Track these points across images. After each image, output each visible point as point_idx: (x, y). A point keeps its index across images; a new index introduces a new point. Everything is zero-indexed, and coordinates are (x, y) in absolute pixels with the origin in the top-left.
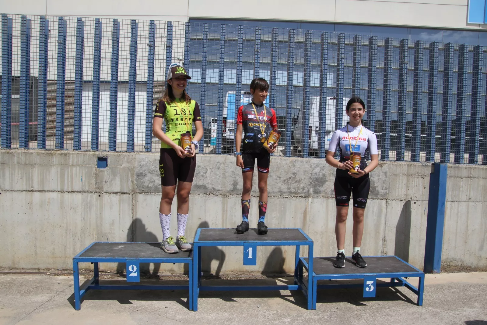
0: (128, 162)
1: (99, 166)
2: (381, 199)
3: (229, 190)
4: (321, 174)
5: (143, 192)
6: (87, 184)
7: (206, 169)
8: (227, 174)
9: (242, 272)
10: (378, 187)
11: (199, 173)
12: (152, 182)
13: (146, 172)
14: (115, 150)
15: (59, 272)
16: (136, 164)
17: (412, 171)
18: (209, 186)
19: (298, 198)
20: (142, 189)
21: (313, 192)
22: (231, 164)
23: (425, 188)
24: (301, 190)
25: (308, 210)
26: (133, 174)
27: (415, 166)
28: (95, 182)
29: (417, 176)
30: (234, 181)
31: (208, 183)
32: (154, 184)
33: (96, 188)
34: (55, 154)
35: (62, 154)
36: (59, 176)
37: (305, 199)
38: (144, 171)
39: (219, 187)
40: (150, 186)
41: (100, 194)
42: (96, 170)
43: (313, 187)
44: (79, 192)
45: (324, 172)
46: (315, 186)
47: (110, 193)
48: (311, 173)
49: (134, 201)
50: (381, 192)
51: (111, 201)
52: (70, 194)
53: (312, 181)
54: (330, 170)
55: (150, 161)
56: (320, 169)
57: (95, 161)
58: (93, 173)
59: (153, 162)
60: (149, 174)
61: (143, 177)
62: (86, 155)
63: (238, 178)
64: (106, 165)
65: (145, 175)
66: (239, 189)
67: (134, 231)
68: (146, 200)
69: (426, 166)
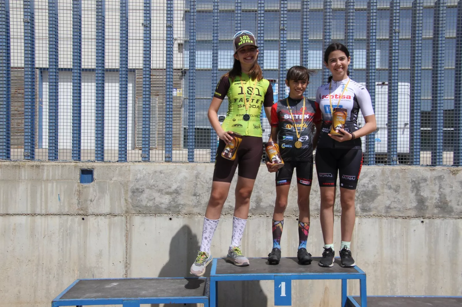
0: (120, 175)
1: (82, 181)
2: (456, 218)
4: (370, 186)
5: (140, 213)
6: (66, 204)
10: (451, 201)
12: (151, 200)
13: (144, 187)
14: (102, 160)
16: (131, 178)
20: (138, 209)
21: (361, 209)
26: (127, 190)
28: (77, 202)
32: (154, 203)
33: (78, 209)
34: (24, 166)
35: (33, 166)
36: (29, 194)
40: (148, 205)
41: (83, 217)
42: (78, 186)
43: (360, 203)
44: (56, 215)
45: (374, 183)
46: (363, 201)
47: (97, 215)
49: (128, 225)
50: (457, 209)
51: (98, 225)
52: (43, 218)
53: (359, 195)
54: (383, 181)
55: (148, 173)
56: (369, 179)
57: (77, 174)
58: (74, 190)
59: (152, 175)
60: (148, 190)
61: (140, 194)
62: (65, 167)
63: (261, 192)
64: (92, 180)
65: (142, 192)
66: (264, 207)
67: (129, 264)
68: (144, 223)
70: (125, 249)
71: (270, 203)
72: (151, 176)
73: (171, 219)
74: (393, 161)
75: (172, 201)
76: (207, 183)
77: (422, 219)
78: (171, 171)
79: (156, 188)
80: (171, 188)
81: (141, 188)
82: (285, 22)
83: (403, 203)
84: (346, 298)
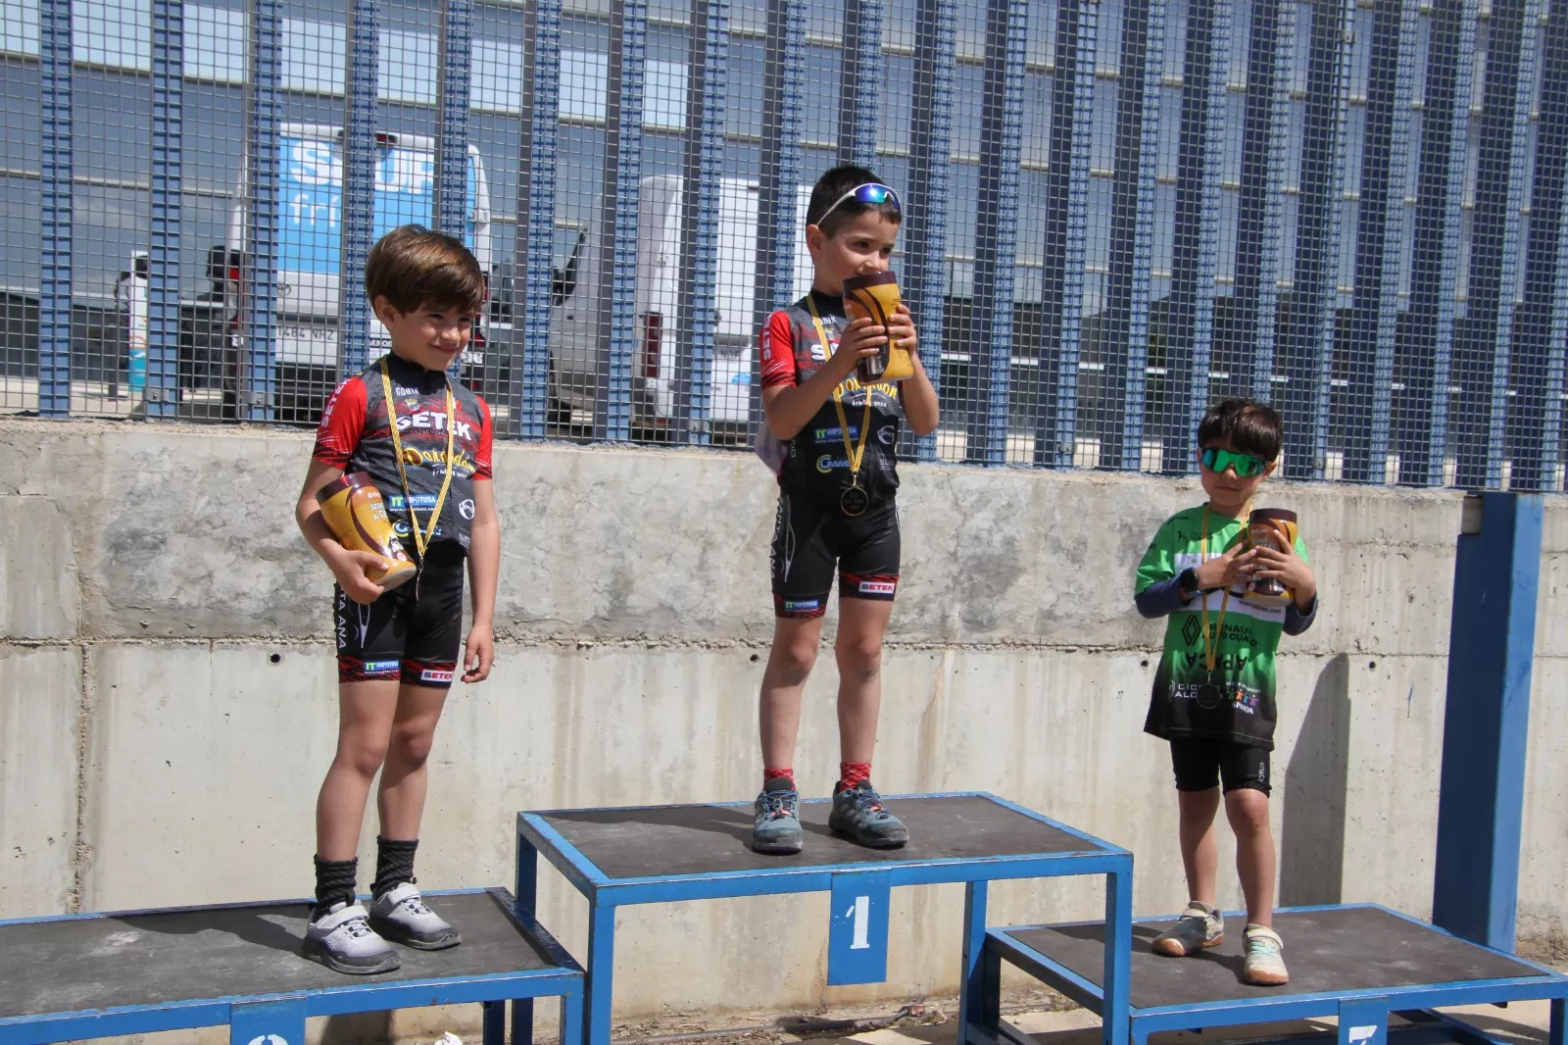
0: (56, 472)
3: (588, 616)
4: (997, 538)
5: (143, 633)
8: (581, 539)
9: (646, 1016)
12: (195, 582)
13: (167, 526)
16: (108, 487)
17: (1366, 522)
19: (900, 650)
20: (136, 617)
21: (966, 621)
22: (600, 490)
23: (1411, 599)
24: (915, 615)
25: (939, 705)
26: (90, 539)
27: (1376, 501)
29: (1380, 548)
30: (614, 571)
32: (208, 593)
37: (927, 655)
39: (541, 605)
40: (183, 600)
43: (963, 601)
45: (1009, 530)
46: (972, 594)
48: (957, 536)
49: (90, 684)
53: (961, 572)
54: (1036, 521)
55: (185, 469)
56: (993, 516)
59: (200, 477)
60: (182, 539)
61: (145, 554)
63: (632, 556)
65: (158, 545)
66: (639, 611)
67: (91, 848)
68: (161, 675)
69: (1419, 503)
70: (75, 785)
71: (662, 596)
72: (195, 482)
73: (275, 659)
74: (1061, 454)
75: (283, 587)
77: (1143, 656)
78: (280, 462)
79: (218, 532)
80: (280, 532)
81: (151, 529)
83: (1094, 601)
84: (981, 940)
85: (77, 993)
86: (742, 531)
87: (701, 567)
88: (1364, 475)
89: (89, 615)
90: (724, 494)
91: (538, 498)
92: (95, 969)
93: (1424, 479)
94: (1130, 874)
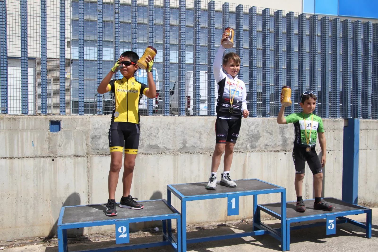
0: (82, 125)
1: (52, 130)
3: (179, 148)
4: (256, 131)
5: (98, 154)
6: (39, 148)
7: (158, 129)
8: (177, 134)
9: (193, 223)
11: (152, 133)
13: (101, 134)
15: (10, 243)
16: (91, 127)
18: (161, 146)
19: (238, 153)
20: (97, 151)
21: (250, 147)
22: (180, 124)
23: (335, 139)
24: (240, 146)
25: (246, 163)
26: (88, 137)
27: (327, 121)
28: (47, 147)
30: (183, 140)
31: (160, 143)
33: (49, 152)
34: (2, 119)
35: (10, 119)
36: (7, 142)
37: (244, 153)
38: (99, 133)
39: (169, 147)
40: (104, 148)
41: (53, 158)
42: (49, 134)
43: (250, 143)
44: (31, 157)
45: (258, 129)
46: (252, 141)
47: (64, 157)
48: (248, 131)
49: (89, 164)
51: (65, 165)
52: (20, 160)
53: (249, 138)
54: (263, 127)
56: (255, 127)
57: (48, 125)
58: (45, 138)
61: (98, 139)
62: (37, 119)
63: (186, 137)
64: (60, 129)
65: (100, 138)
66: (188, 147)
67: (91, 193)
68: (101, 162)
69: (336, 121)
70: (87, 182)
71: (193, 144)
72: (106, 126)
74: (267, 114)
76: (148, 130)
77: (285, 152)
81: (98, 135)
82: (200, 17)
83: (275, 142)
84: (257, 206)
85: (88, 218)
86: (207, 131)
87: (200, 138)
88: (325, 116)
89: (88, 151)
90: (203, 124)
91: (168, 126)
92: (91, 214)
93: (336, 117)
94: (285, 192)
